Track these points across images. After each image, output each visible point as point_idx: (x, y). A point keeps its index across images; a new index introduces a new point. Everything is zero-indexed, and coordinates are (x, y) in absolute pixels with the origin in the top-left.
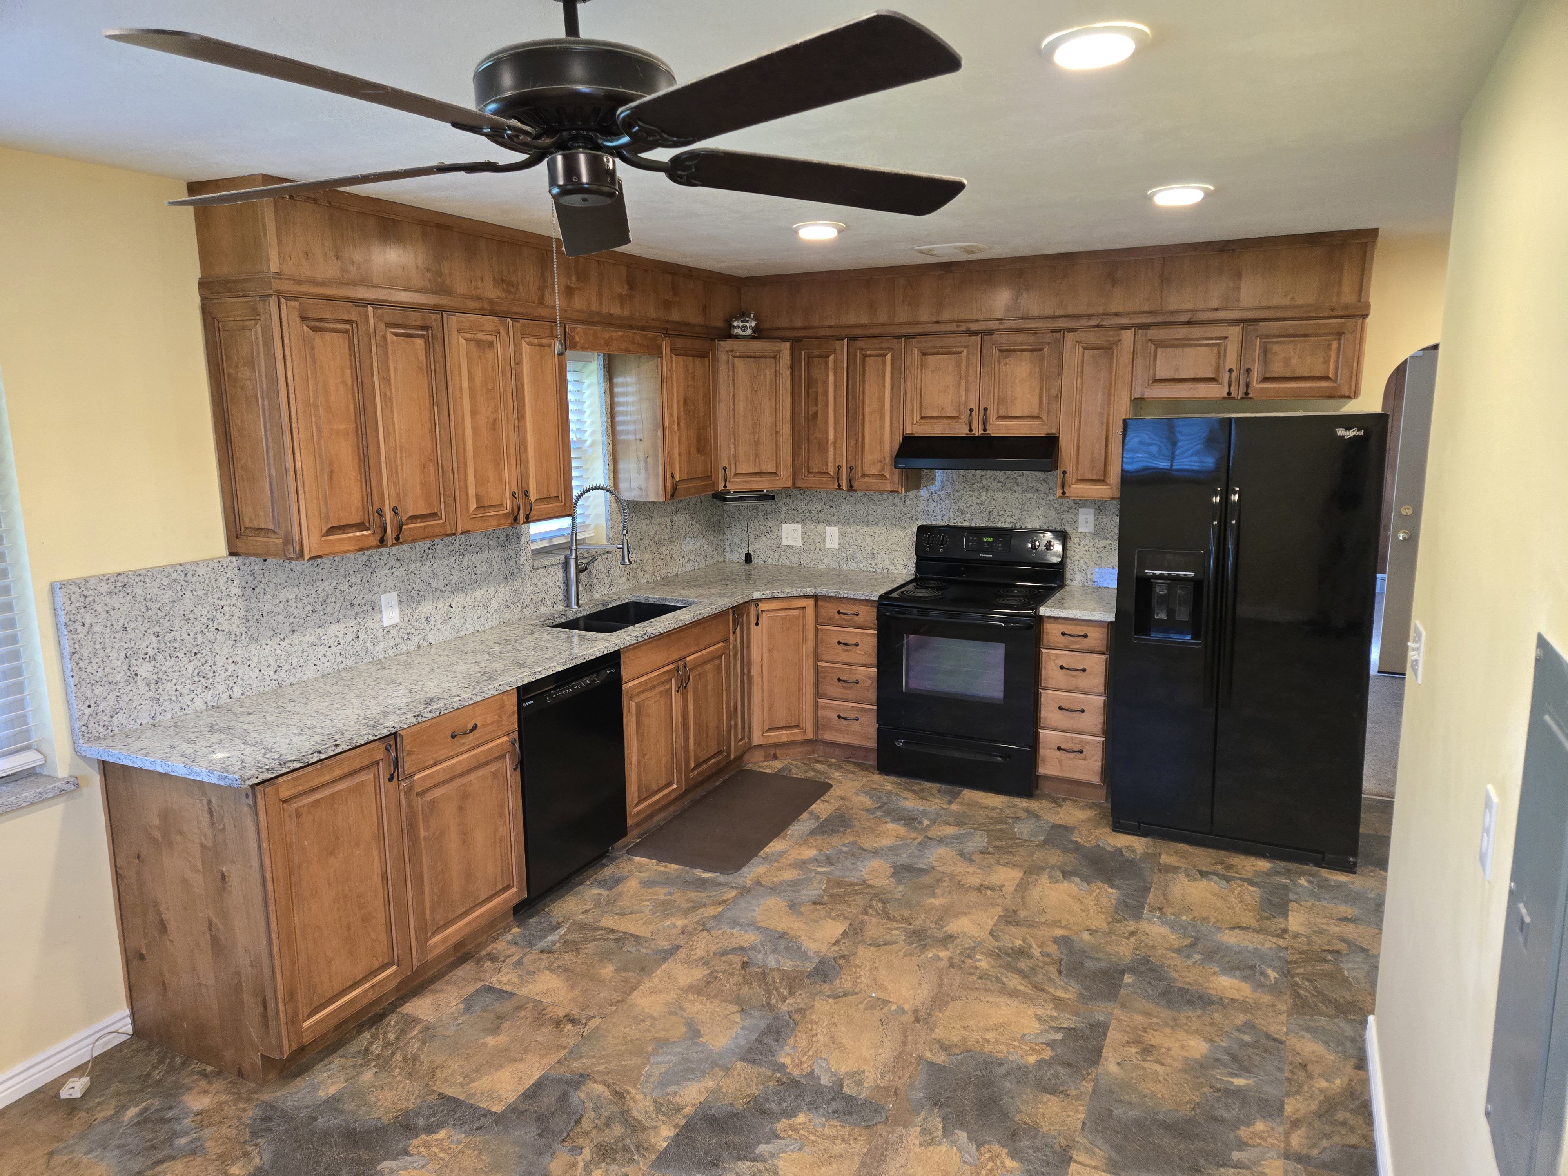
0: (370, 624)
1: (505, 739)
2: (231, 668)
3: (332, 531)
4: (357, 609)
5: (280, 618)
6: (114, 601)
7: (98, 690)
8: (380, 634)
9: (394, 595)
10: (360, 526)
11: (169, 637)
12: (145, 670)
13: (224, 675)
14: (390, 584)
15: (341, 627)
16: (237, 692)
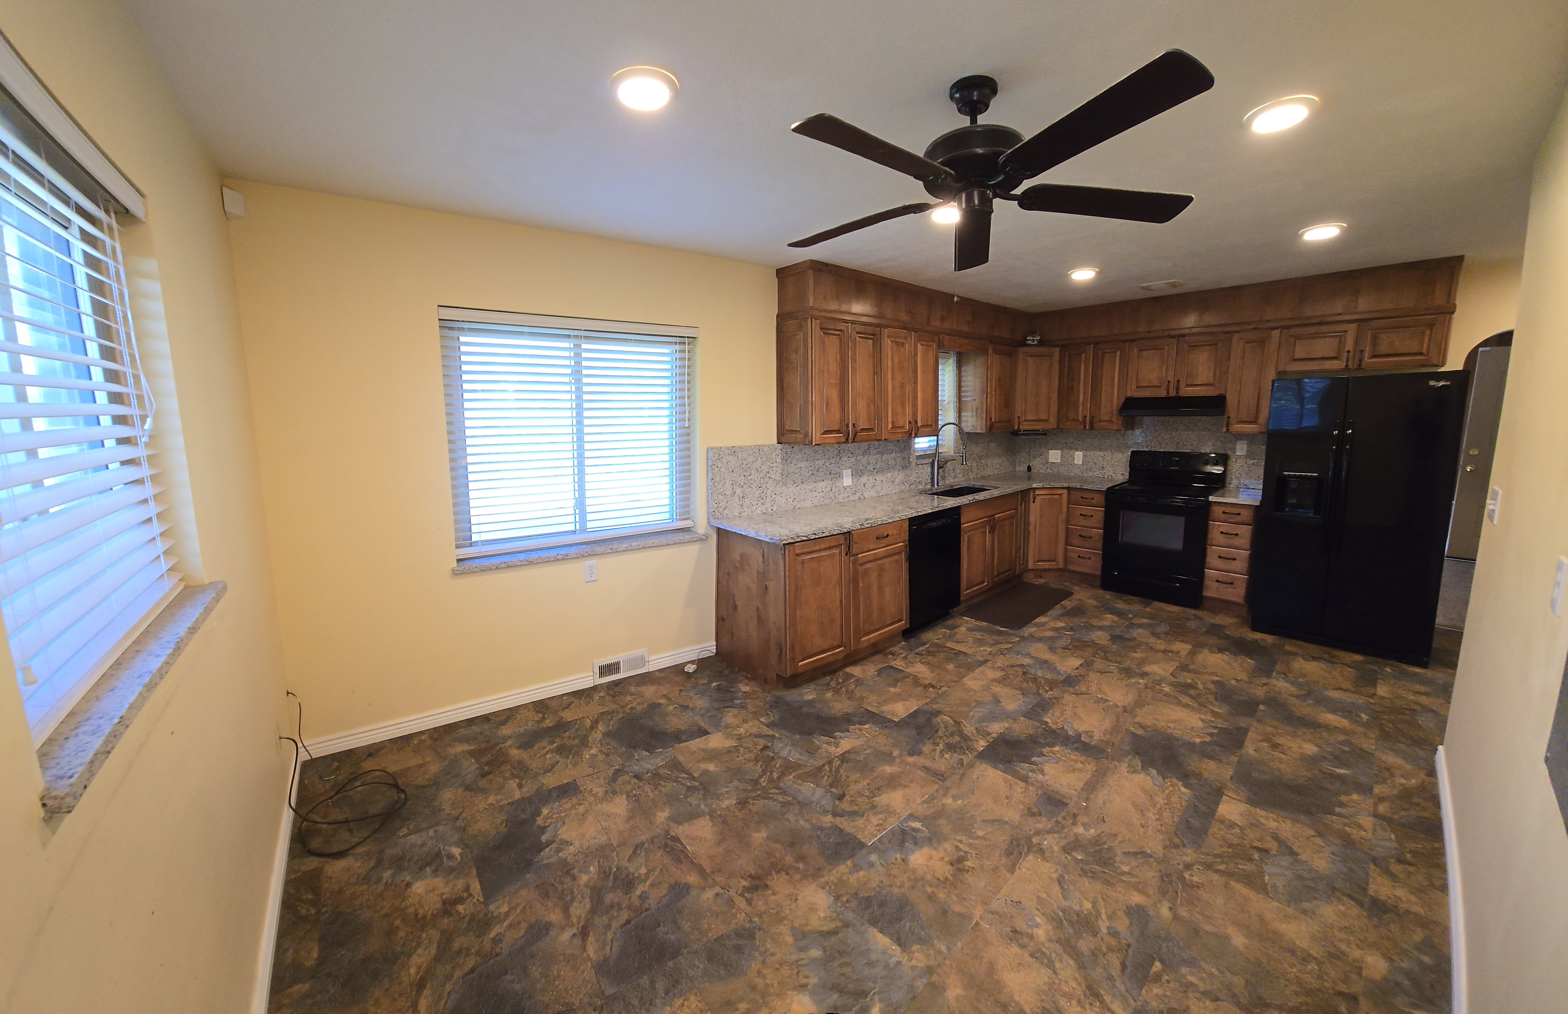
0: (838, 484)
1: (902, 544)
2: (774, 496)
3: (826, 432)
4: (832, 476)
5: (797, 475)
6: (730, 458)
7: (720, 497)
8: (842, 489)
9: (850, 471)
10: (838, 432)
11: (750, 478)
12: (739, 491)
13: (771, 499)
14: (848, 465)
15: (824, 483)
16: (775, 508)
